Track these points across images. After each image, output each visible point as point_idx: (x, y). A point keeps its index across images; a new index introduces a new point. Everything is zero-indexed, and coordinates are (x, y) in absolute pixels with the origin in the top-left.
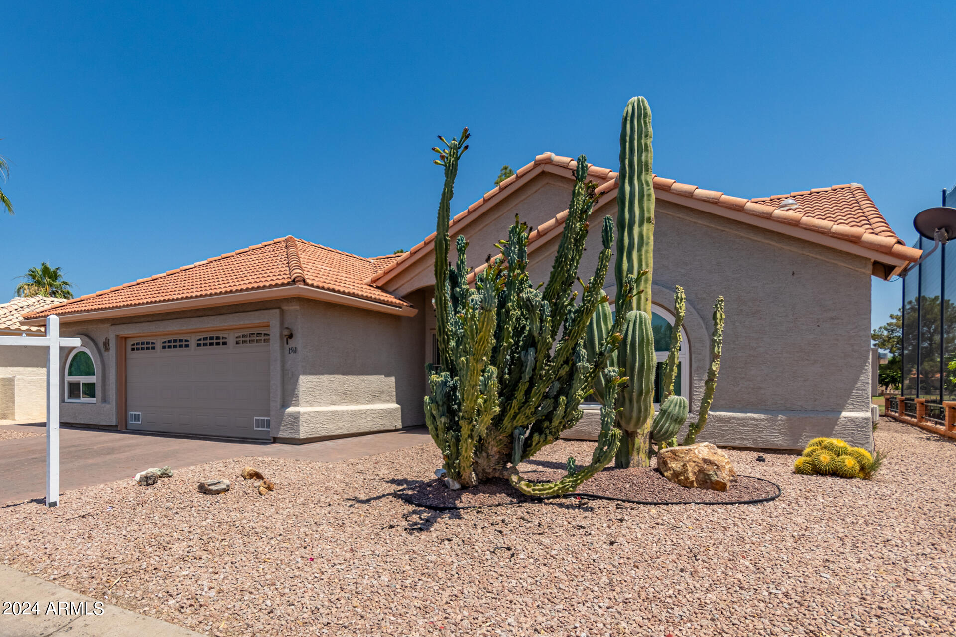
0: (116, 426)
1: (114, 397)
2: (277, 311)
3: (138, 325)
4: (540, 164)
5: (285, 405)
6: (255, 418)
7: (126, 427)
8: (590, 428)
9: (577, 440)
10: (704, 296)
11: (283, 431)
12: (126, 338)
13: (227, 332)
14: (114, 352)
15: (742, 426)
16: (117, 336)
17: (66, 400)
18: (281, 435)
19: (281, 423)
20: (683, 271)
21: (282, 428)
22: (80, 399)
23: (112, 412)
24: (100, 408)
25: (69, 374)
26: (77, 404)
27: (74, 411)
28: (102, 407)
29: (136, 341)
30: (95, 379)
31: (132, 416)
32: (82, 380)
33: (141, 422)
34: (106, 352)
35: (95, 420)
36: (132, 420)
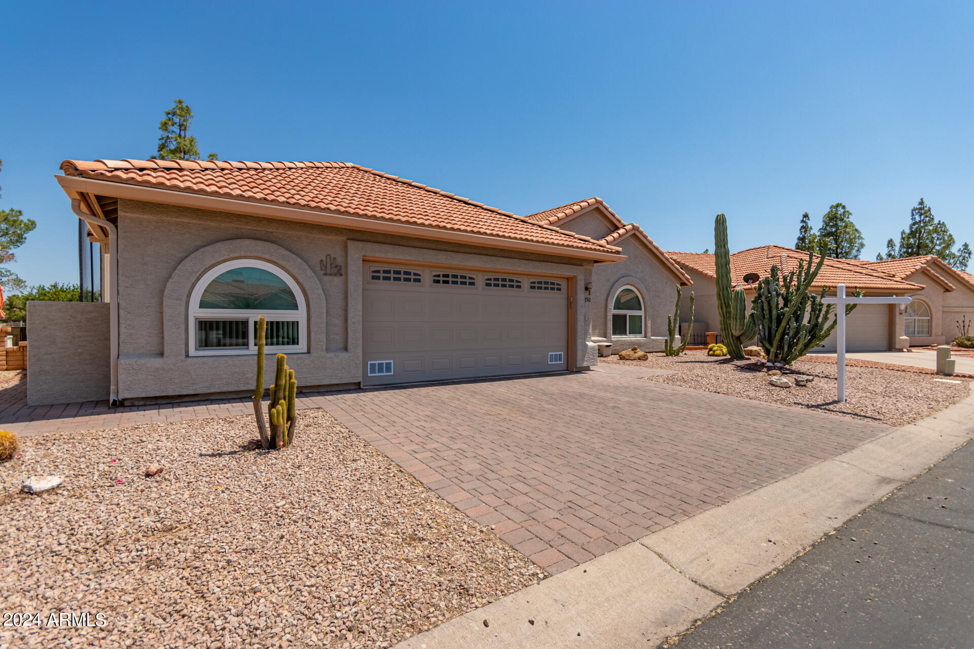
0: (360, 383)
1: (360, 343)
2: (583, 268)
4: (598, 202)
6: (549, 353)
10: (648, 287)
11: (587, 361)
13: (521, 276)
14: (360, 278)
16: (365, 257)
17: (192, 351)
18: (585, 364)
19: (585, 355)
20: (643, 275)
21: (586, 359)
22: (248, 349)
23: (356, 363)
24: (323, 360)
25: (203, 305)
26: (246, 358)
27: (237, 370)
28: (329, 358)
29: (382, 267)
30: (299, 315)
31: (373, 365)
32: (253, 316)
33: (392, 373)
34: (331, 278)
35: (308, 379)
36: (373, 371)
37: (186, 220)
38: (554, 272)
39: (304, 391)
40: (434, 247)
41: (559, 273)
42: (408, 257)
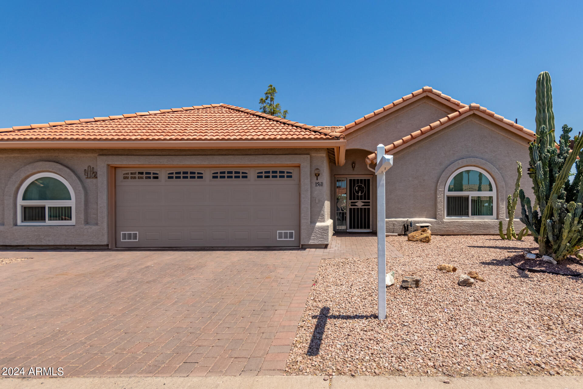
0: (108, 245)
1: (105, 220)
2: (308, 156)
3: (142, 158)
4: (426, 92)
5: (313, 222)
6: (278, 231)
7: (116, 245)
8: (454, 228)
9: (453, 235)
10: (503, 167)
11: (313, 239)
12: (116, 168)
13: (249, 168)
14: (105, 179)
15: (519, 225)
16: (108, 165)
17: (19, 222)
18: (311, 242)
19: (312, 234)
20: (494, 155)
21: (312, 237)
22: (45, 222)
23: (102, 233)
24: (82, 230)
25: (24, 199)
26: (40, 227)
27: (36, 234)
28: (85, 229)
29: (130, 171)
30: (72, 203)
31: (124, 235)
32: (48, 204)
33: (137, 240)
34: (91, 180)
35: (73, 241)
36: (124, 238)
37: (16, 155)
38: (273, 163)
39: (77, 248)
40: (160, 153)
41: (279, 163)
42: (137, 163)
